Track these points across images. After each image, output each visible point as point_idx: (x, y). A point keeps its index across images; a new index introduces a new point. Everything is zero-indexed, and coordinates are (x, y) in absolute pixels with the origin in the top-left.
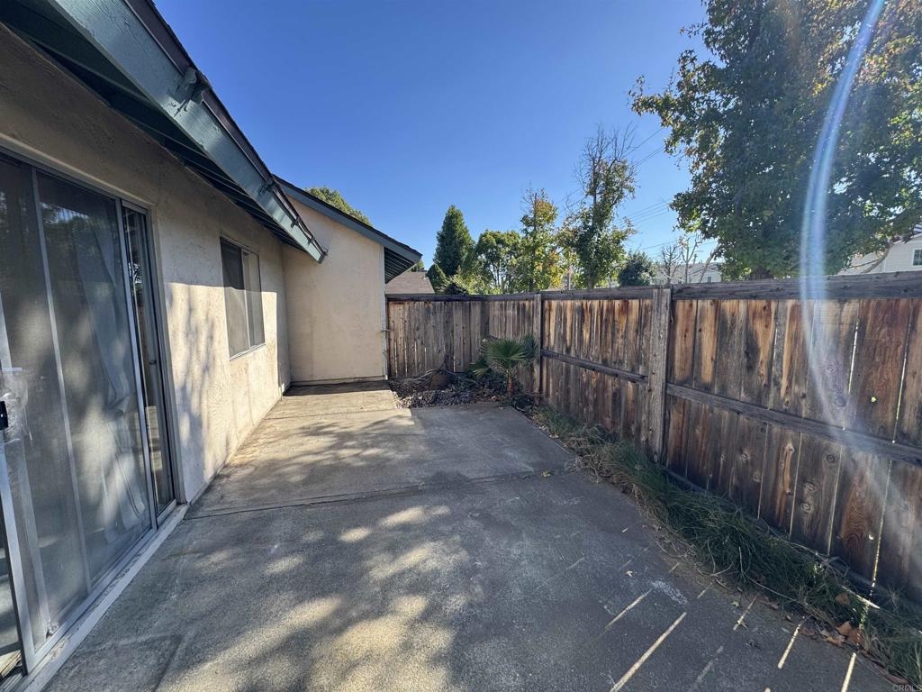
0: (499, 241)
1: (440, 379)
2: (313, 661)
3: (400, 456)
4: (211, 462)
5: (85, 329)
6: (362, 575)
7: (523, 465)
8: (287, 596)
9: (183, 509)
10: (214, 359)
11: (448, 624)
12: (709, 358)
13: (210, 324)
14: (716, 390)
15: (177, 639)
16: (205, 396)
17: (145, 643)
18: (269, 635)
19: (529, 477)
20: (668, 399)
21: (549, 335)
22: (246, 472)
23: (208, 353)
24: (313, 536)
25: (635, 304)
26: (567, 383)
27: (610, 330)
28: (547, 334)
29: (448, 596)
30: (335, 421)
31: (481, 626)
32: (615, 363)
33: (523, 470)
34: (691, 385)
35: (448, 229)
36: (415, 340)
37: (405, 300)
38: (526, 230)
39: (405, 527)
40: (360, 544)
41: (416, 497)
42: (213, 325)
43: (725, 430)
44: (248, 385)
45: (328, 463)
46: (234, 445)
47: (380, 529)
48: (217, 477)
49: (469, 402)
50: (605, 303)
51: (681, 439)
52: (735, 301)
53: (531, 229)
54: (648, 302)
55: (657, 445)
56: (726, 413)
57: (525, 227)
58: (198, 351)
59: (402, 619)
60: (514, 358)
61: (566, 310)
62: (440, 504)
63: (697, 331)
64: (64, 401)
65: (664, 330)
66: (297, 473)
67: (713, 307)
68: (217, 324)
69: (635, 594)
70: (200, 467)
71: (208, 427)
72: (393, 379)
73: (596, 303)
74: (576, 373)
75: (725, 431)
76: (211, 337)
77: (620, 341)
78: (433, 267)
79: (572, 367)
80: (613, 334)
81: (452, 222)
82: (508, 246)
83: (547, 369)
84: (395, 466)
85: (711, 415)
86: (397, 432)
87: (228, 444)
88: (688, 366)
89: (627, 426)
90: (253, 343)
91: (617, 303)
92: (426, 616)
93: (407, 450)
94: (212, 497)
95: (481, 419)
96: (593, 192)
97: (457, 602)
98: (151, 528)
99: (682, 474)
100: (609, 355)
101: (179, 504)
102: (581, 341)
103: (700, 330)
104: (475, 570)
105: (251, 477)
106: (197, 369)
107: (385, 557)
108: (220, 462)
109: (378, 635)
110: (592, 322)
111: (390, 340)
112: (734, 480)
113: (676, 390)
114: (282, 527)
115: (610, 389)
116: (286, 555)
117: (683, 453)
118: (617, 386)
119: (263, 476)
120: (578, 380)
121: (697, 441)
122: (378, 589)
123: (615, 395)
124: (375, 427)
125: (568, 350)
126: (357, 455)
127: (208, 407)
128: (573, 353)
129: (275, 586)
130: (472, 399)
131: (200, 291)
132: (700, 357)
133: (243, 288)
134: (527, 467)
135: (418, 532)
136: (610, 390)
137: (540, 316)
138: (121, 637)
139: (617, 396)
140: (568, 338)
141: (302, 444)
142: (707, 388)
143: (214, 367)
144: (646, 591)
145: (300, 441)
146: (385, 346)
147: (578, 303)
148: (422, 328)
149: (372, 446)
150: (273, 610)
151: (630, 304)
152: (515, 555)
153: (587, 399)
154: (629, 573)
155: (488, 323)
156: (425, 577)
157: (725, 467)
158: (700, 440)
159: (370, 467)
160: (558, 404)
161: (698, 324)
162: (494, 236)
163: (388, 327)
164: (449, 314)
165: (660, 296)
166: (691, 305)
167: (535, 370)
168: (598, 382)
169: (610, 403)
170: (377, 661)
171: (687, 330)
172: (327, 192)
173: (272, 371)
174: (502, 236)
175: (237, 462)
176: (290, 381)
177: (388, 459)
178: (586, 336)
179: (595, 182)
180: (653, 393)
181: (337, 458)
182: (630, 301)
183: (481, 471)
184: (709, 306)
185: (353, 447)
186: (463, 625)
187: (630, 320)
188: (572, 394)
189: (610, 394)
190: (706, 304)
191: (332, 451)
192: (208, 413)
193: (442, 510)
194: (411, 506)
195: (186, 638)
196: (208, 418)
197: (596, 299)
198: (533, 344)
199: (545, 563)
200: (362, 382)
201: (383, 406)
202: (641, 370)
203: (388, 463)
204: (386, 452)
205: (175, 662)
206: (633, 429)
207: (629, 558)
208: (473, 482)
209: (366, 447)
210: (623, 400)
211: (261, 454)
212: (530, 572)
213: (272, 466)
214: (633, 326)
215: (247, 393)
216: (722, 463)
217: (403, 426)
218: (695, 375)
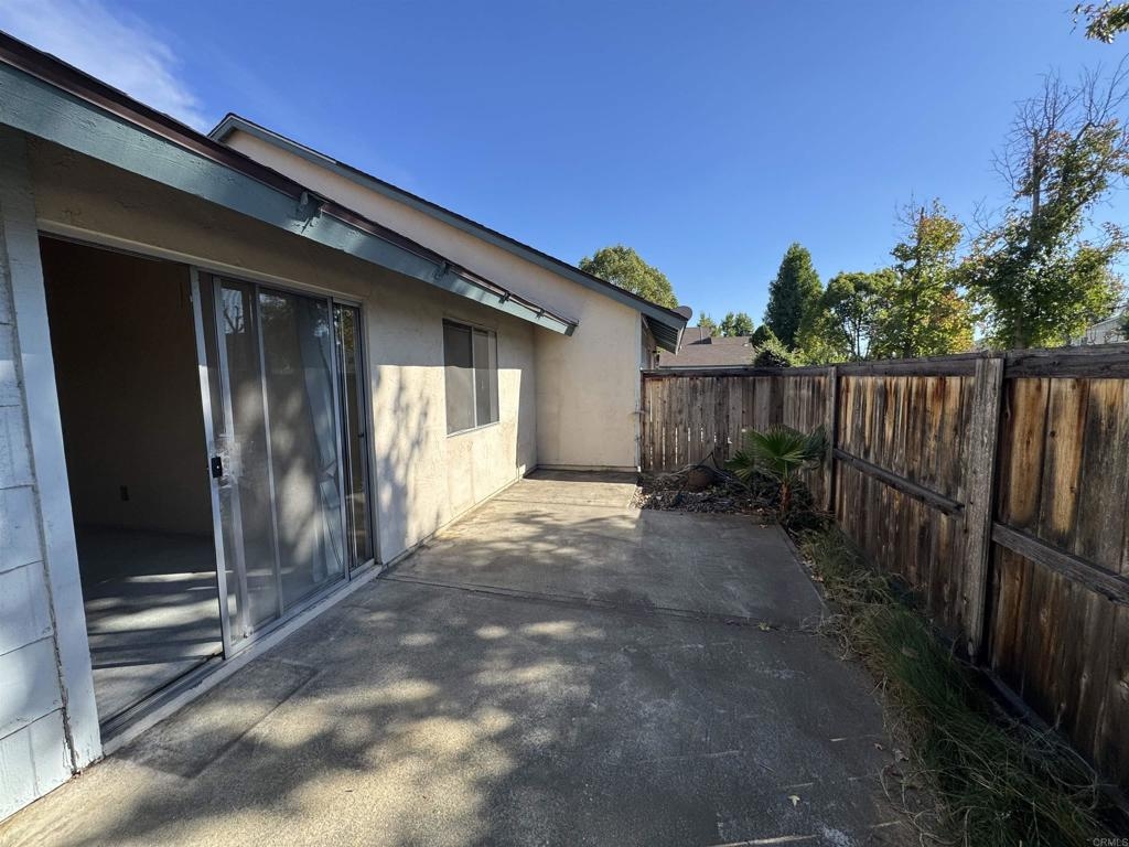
0: (859, 287)
1: (699, 477)
2: (385, 734)
3: (593, 563)
4: (416, 529)
5: (293, 405)
6: (471, 673)
7: (741, 607)
8: (404, 669)
9: (378, 569)
10: (427, 433)
11: (517, 753)
12: (1066, 487)
13: (425, 401)
14: (1078, 547)
15: (314, 672)
16: (412, 469)
17: (295, 667)
18: (370, 695)
19: (738, 624)
20: (992, 550)
21: (845, 428)
22: (445, 547)
23: (420, 428)
24: (456, 621)
25: (954, 383)
26: (863, 501)
27: (919, 424)
28: (843, 427)
29: (535, 726)
30: (552, 511)
31: (547, 772)
32: (925, 479)
33: (736, 613)
34: (1036, 530)
35: (786, 277)
36: (676, 425)
37: (665, 376)
38: (901, 266)
39: (544, 639)
40: (491, 642)
41: (580, 611)
42: (428, 403)
43: (1091, 627)
44: (471, 463)
45: (516, 553)
46: (446, 520)
47: (519, 634)
48: (421, 546)
49: (723, 512)
50: (915, 380)
51: (1016, 626)
52: (1116, 382)
53: (911, 264)
54: (972, 381)
55: (973, 626)
56: (1095, 596)
57: (899, 262)
58: (407, 427)
59: (477, 729)
60: (789, 457)
61: (865, 391)
62: (599, 626)
63: (1047, 435)
64: (270, 461)
65: (990, 431)
66: (483, 557)
67: (1077, 391)
68: (432, 402)
69: (781, 829)
70: (401, 535)
71: (415, 498)
72: (647, 472)
73: (903, 381)
74: (875, 486)
75: (1090, 629)
76: (425, 414)
77: (932, 443)
78: (761, 329)
79: (870, 479)
80: (923, 432)
81: (793, 267)
82: (873, 292)
83: (842, 479)
84: (580, 572)
85: (1067, 593)
86: (607, 534)
87: (438, 517)
88: (1032, 496)
89: (938, 587)
90: (481, 423)
91: (931, 382)
92: (500, 738)
93: (605, 556)
94: (407, 564)
95: (724, 535)
96: (1031, 189)
97: (541, 737)
98: (344, 577)
99: (1015, 686)
100: (916, 464)
101: (376, 563)
102: (882, 439)
103: (1053, 434)
104: (585, 711)
105: (446, 553)
106: (404, 444)
107: (503, 664)
108: (427, 532)
109: (448, 735)
110: (897, 411)
111: (644, 424)
112: (1103, 727)
113: (1005, 536)
114: (439, 606)
115: (916, 520)
116: (426, 631)
117: (1018, 651)
118: (926, 516)
119: (454, 554)
120: (877, 500)
121: (1042, 636)
122: (476, 692)
123: (923, 529)
124: (592, 524)
125: (867, 453)
126: (548, 552)
127: (416, 480)
128: (872, 459)
129: (400, 657)
130: (732, 508)
131: (414, 372)
132: (1051, 484)
133: (471, 366)
134: (744, 610)
135: (554, 649)
136: (918, 521)
137: (833, 399)
138: (286, 657)
139: (925, 531)
140: (867, 434)
141: (507, 530)
142: (1062, 542)
143: (426, 442)
144: (804, 834)
145: (506, 527)
146: (638, 431)
147: (880, 381)
148: (686, 411)
149: (571, 545)
150: (386, 676)
151: (948, 384)
152: (645, 712)
153: (886, 532)
154: (795, 799)
155: (781, 407)
156: (528, 698)
157: (1088, 695)
158: (1047, 634)
159: (553, 566)
160: (853, 533)
161: (1050, 424)
162: (852, 280)
163: (643, 408)
164: (725, 393)
165: (986, 370)
166: (1039, 388)
167: (826, 478)
168: (902, 505)
169: (916, 542)
170: (431, 758)
171: (1031, 432)
172: (621, 250)
173: (508, 451)
174: (867, 278)
175: (444, 536)
176: (535, 463)
177: (577, 563)
178: (889, 432)
179: (1038, 173)
180: (971, 537)
181: (529, 550)
182: (948, 379)
183: (675, 600)
184: (1069, 390)
185: (551, 542)
186: (530, 763)
187: (947, 411)
188: (869, 520)
189: (915, 528)
190: (1065, 387)
191: (528, 543)
192: (416, 485)
193: (595, 634)
194: (566, 619)
195: (319, 674)
196: (415, 490)
197: (901, 374)
198: (824, 441)
199: (677, 736)
200: (611, 472)
201: (614, 502)
202: (959, 497)
203: (574, 567)
204: (581, 554)
205: (301, 691)
206: (946, 590)
207: (811, 779)
208: (656, 611)
209: (564, 544)
210: (934, 542)
211: (468, 533)
212: (649, 739)
213: (470, 545)
214: (950, 420)
215: (470, 471)
216: (1083, 687)
217: (620, 529)
218: (1042, 514)
